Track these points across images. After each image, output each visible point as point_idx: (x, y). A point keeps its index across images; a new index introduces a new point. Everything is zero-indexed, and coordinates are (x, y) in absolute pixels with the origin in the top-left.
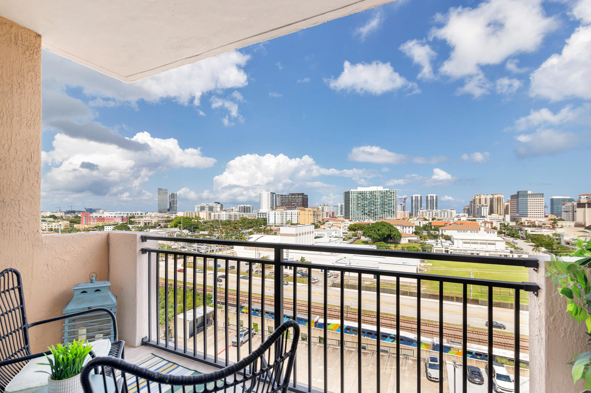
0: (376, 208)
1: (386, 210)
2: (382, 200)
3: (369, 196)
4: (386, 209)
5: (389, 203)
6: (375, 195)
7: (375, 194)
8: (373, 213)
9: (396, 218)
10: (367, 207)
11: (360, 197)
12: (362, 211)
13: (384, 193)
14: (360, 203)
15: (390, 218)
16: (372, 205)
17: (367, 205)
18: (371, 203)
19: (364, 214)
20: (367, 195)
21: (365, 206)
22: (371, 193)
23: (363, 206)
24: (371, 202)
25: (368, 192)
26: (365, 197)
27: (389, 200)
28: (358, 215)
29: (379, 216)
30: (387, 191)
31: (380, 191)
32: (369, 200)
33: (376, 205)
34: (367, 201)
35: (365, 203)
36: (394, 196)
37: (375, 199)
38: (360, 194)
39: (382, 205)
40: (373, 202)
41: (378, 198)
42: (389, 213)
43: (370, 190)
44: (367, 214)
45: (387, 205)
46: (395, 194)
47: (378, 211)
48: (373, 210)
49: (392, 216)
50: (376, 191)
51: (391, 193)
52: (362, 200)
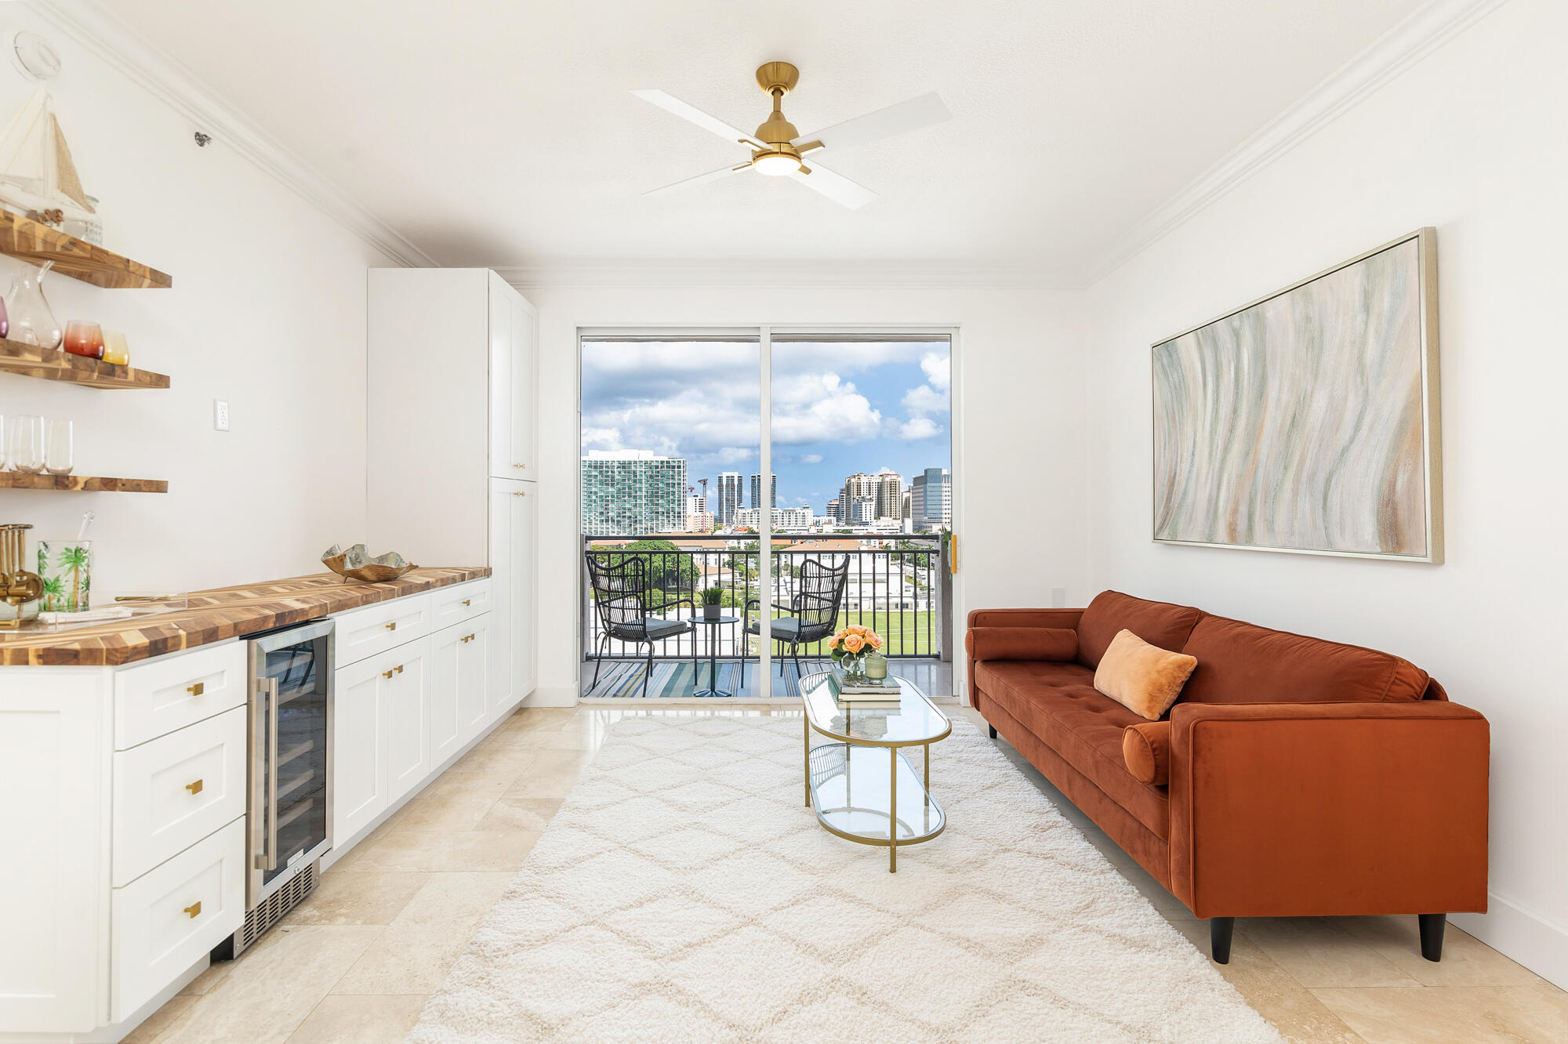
0: (635, 505)
1: (660, 510)
2: (651, 485)
3: (620, 472)
4: (662, 506)
5: (668, 493)
6: (635, 472)
7: (633, 468)
8: (630, 517)
9: (684, 529)
10: (613, 501)
11: (596, 476)
12: (602, 513)
13: (657, 467)
14: (596, 493)
15: (671, 530)
16: (626, 498)
17: (613, 496)
18: (624, 493)
19: (607, 521)
20: (613, 472)
21: (608, 501)
22: (624, 465)
23: (602, 501)
24: (624, 488)
25: (616, 464)
26: (608, 476)
27: (668, 484)
28: (590, 523)
29: (644, 526)
30: (662, 462)
31: (646, 463)
32: (618, 484)
33: (635, 497)
34: (613, 485)
35: (608, 492)
36: (679, 473)
37: (635, 481)
38: (596, 467)
39: (652, 496)
40: (630, 488)
41: (641, 480)
42: (668, 517)
43: (622, 459)
44: (613, 521)
45: (662, 497)
46: (682, 470)
47: (640, 513)
48: (630, 509)
49: (674, 525)
50: (635, 462)
51: (674, 467)
52: (602, 484)
